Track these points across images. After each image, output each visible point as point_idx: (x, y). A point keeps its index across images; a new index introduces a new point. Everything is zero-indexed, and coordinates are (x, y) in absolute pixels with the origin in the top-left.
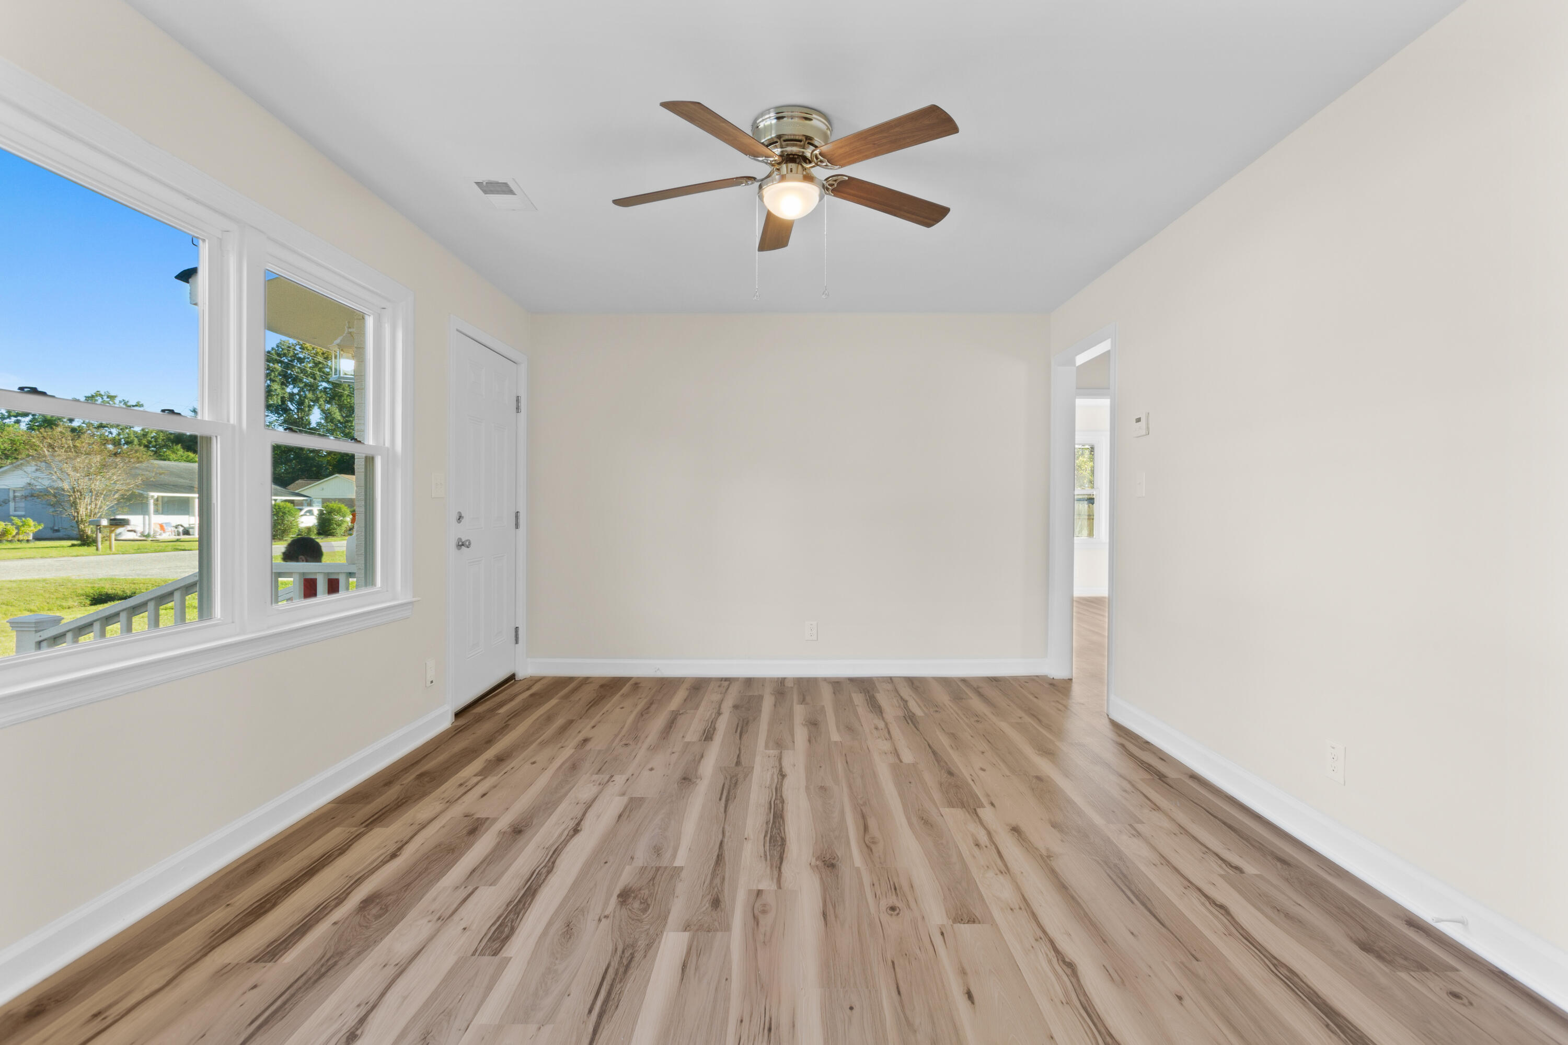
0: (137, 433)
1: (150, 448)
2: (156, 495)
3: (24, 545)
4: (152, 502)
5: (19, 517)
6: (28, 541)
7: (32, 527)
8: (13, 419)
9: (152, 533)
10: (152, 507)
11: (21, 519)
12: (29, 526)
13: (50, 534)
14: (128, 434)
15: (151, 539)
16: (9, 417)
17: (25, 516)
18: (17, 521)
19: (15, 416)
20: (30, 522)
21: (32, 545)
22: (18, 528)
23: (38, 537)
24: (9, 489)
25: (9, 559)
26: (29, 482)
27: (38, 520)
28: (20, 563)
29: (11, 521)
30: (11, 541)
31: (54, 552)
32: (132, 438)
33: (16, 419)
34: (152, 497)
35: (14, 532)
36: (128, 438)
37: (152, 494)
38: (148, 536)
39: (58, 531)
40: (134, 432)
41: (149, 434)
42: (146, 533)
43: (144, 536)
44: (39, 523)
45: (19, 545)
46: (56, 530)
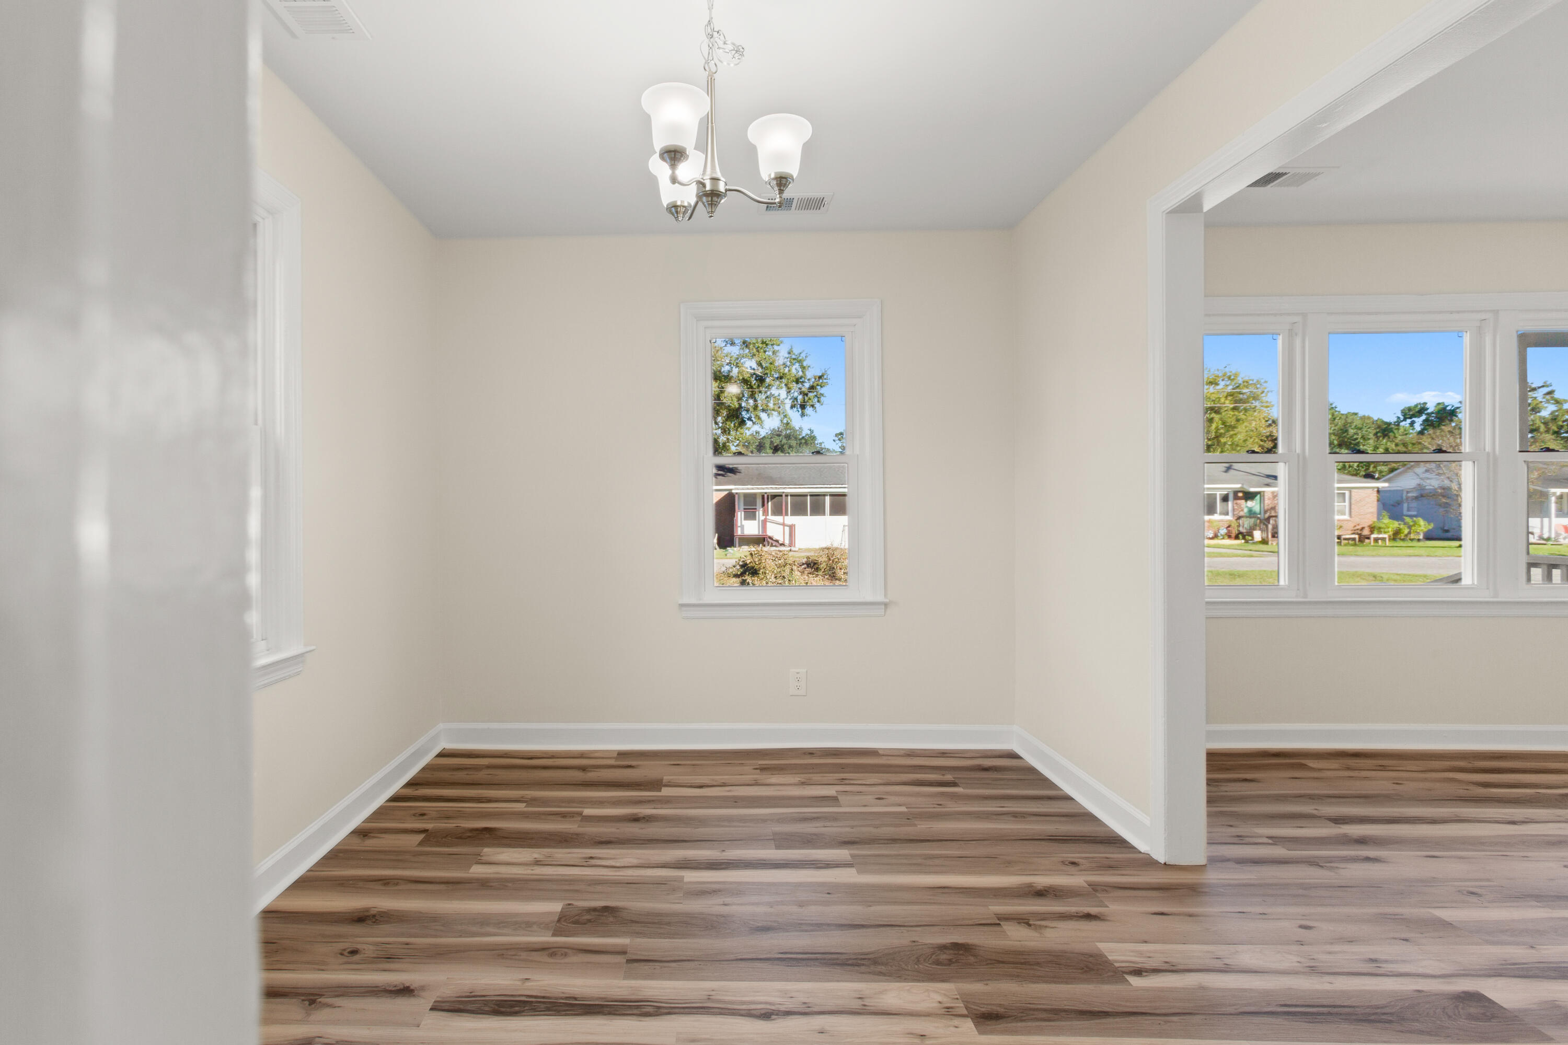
0: (1544, 418)
1: (1561, 434)
2: (1559, 491)
3: (1415, 543)
4: (1553, 499)
5: (1411, 516)
6: (1419, 540)
7: (1423, 526)
8: (1409, 421)
9: (1553, 536)
10: (1553, 507)
11: (1412, 519)
12: (1420, 526)
13: (1440, 533)
14: (1533, 421)
15: (1552, 543)
16: (1405, 420)
17: (1416, 516)
18: (1407, 519)
19: (1410, 418)
20: (1421, 522)
21: (1421, 544)
22: (1410, 527)
23: (1429, 537)
24: (1403, 490)
25: (1398, 556)
26: (1419, 483)
27: (1428, 520)
28: (1407, 559)
29: (1403, 520)
30: (1403, 540)
31: (1440, 552)
32: (1537, 425)
33: (1411, 420)
34: (1554, 494)
35: (1406, 531)
36: (1533, 425)
37: (1553, 490)
38: (1548, 539)
39: (1447, 531)
40: (1540, 417)
41: (1560, 417)
42: (1545, 536)
43: (1544, 539)
44: (1429, 522)
45: (1410, 544)
46: (1446, 530)
